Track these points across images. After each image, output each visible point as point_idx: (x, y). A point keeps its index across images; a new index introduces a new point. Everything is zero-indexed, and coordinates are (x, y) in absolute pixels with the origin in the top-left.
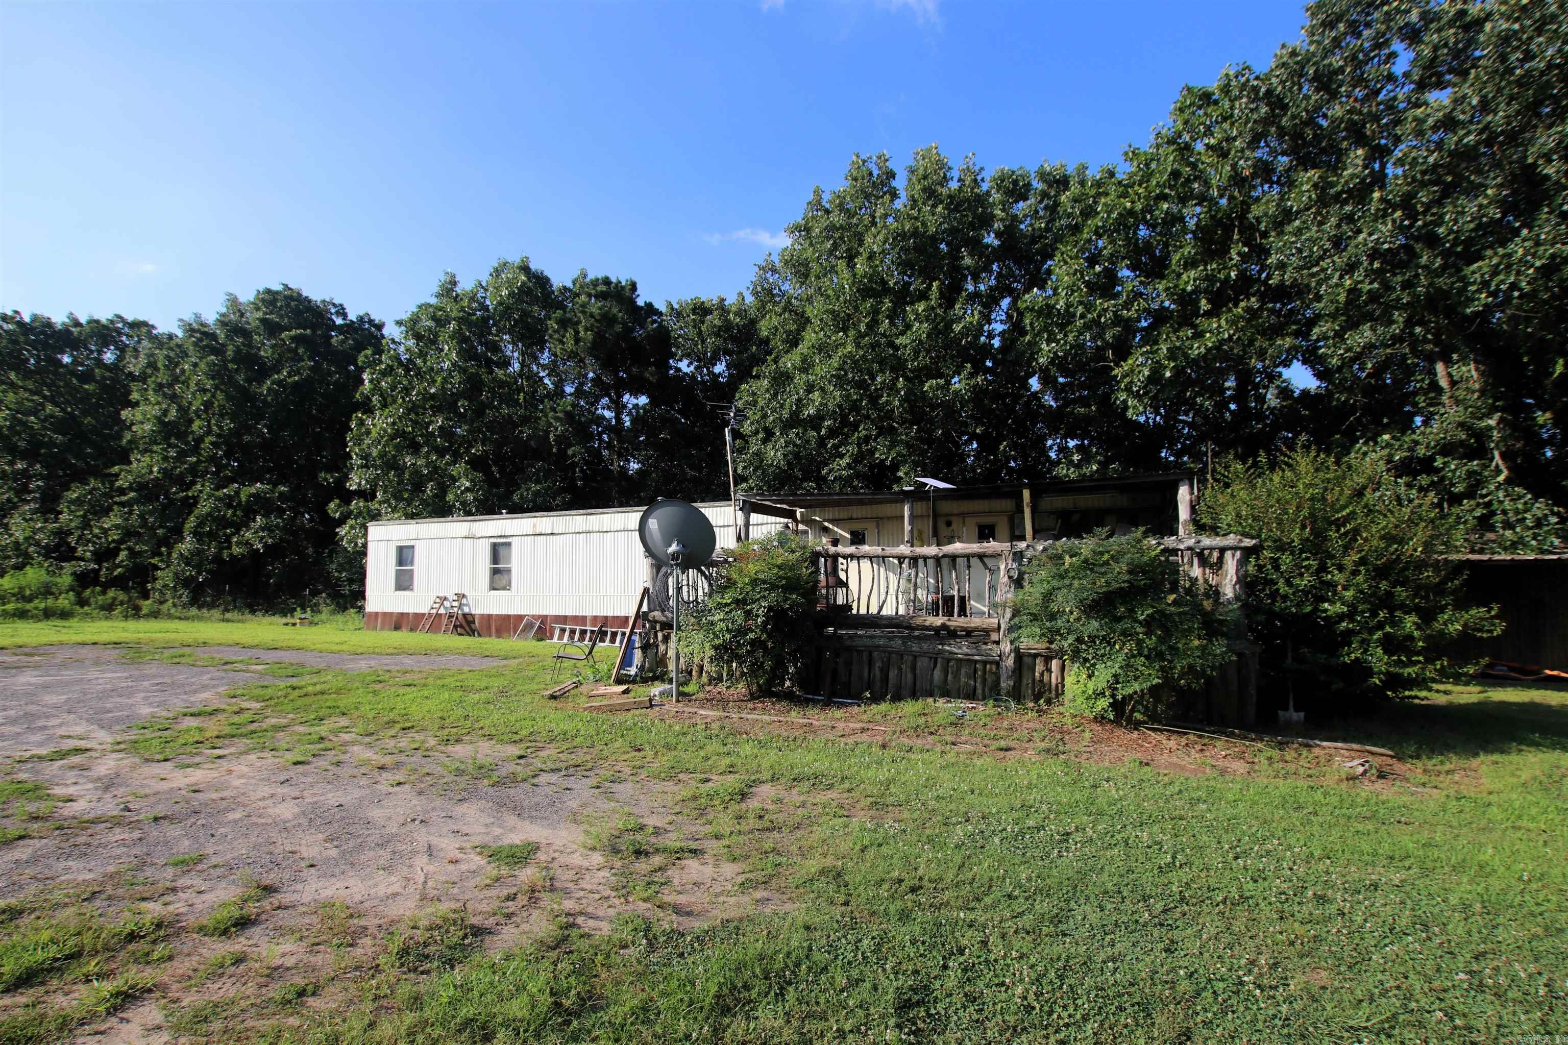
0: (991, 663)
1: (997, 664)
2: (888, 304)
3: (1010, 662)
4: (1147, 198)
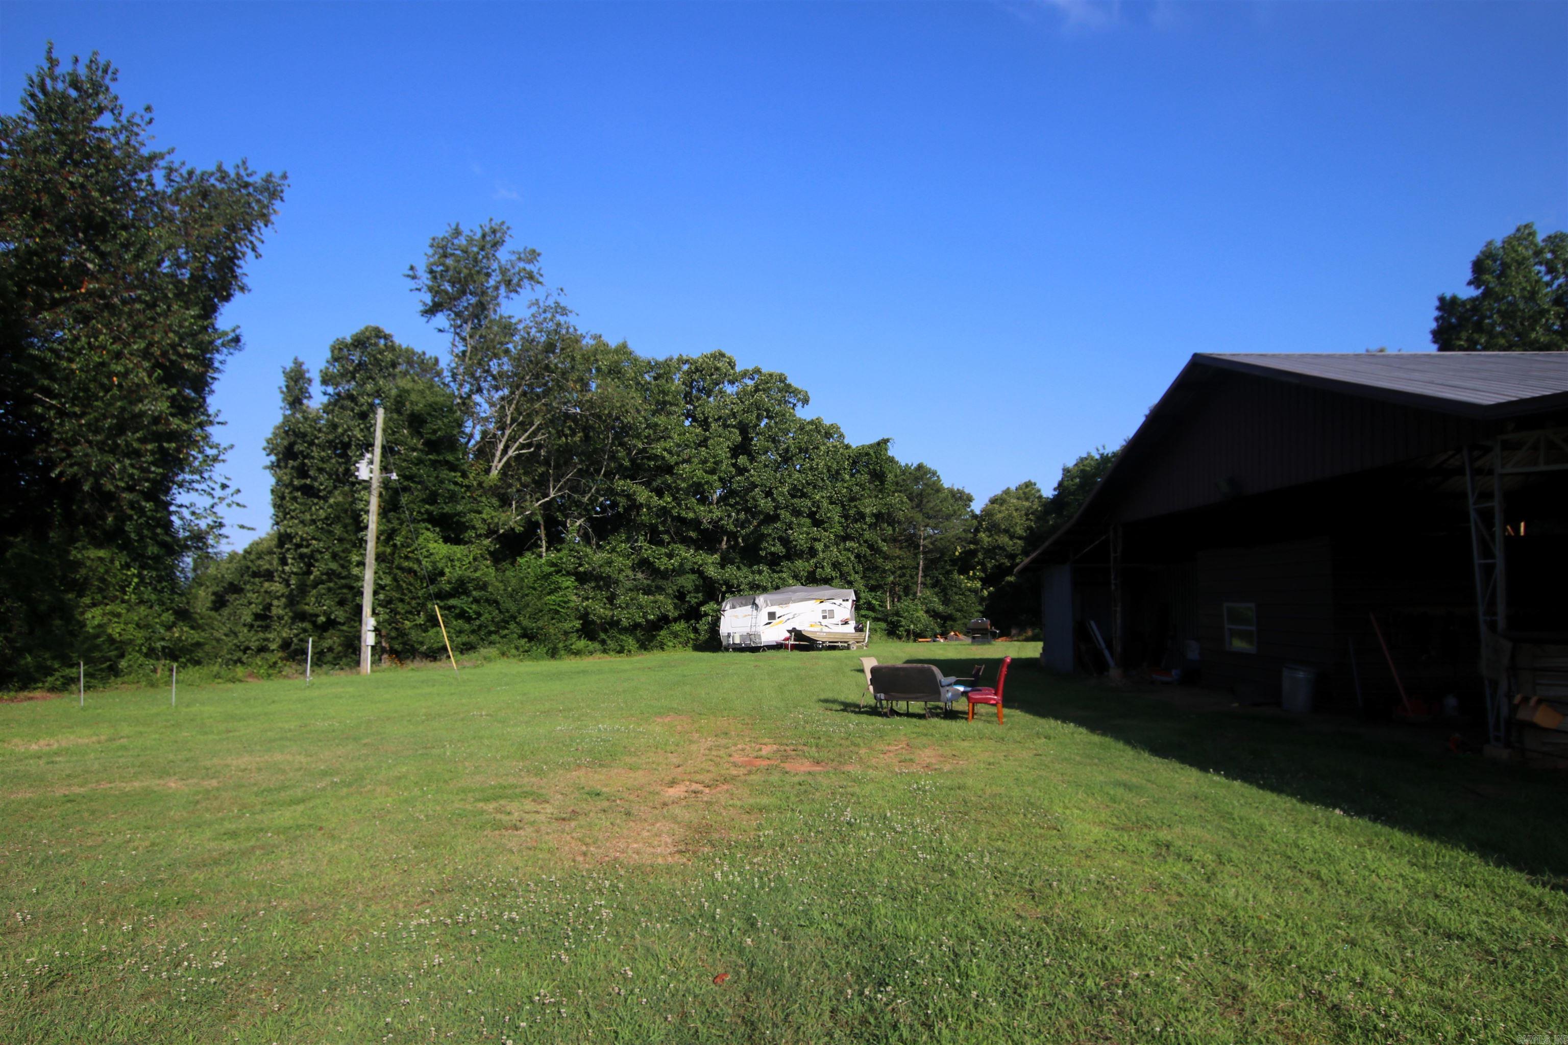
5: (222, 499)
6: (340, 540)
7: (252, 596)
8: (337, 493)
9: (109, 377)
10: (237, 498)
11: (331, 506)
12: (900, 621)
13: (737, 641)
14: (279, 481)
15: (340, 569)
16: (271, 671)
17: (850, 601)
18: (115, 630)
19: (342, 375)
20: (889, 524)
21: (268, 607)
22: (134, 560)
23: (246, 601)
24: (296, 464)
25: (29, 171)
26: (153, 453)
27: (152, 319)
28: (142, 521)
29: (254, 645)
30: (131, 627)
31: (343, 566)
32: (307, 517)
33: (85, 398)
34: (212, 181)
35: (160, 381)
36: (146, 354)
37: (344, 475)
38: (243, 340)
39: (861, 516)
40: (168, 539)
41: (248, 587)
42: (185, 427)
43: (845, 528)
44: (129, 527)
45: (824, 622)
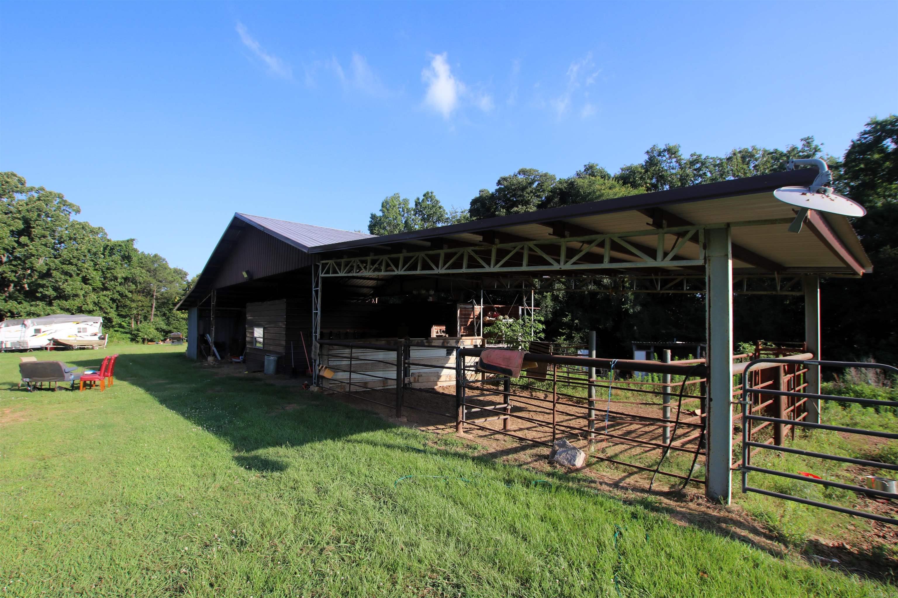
12: (138, 334)
13: (9, 346)
17: (99, 324)
20: (133, 284)
39: (116, 278)
43: (103, 284)
45: (79, 334)
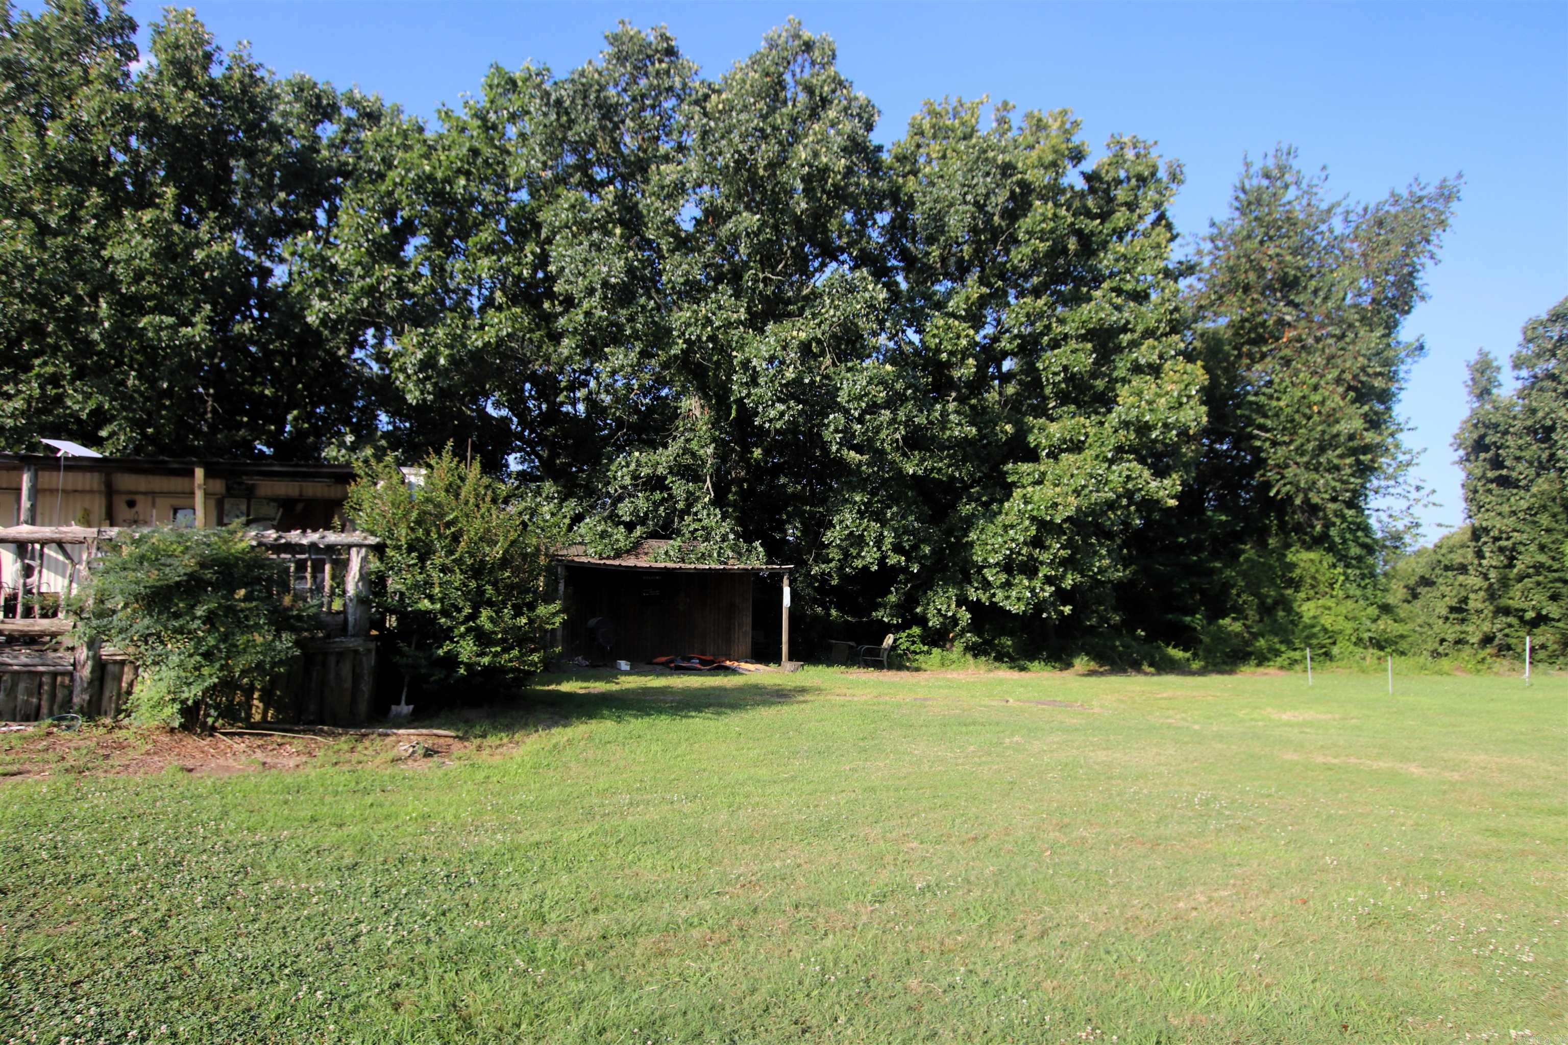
0: (63, 674)
1: (71, 674)
2: (95, 198)
3: (86, 672)
4: (449, 168)
5: (1417, 501)
6: (1548, 531)
7: (1446, 590)
8: (1540, 480)
9: (1310, 407)
10: (1432, 498)
11: (1534, 496)
14: (1469, 474)
15: (1550, 562)
16: (1479, 667)
18: (1327, 621)
19: (1538, 356)
21: (1465, 600)
22: (1339, 560)
23: (1439, 594)
24: (1488, 455)
25: (1238, 257)
26: (1351, 466)
27: (1342, 349)
28: (1344, 525)
29: (1451, 637)
30: (1341, 618)
31: (1553, 559)
32: (1506, 509)
33: (1292, 428)
34: (1386, 208)
35: (1353, 402)
36: (1338, 381)
37: (1549, 461)
38: (1427, 347)
40: (1368, 540)
41: (1440, 580)
42: (1378, 439)
44: (1333, 532)
